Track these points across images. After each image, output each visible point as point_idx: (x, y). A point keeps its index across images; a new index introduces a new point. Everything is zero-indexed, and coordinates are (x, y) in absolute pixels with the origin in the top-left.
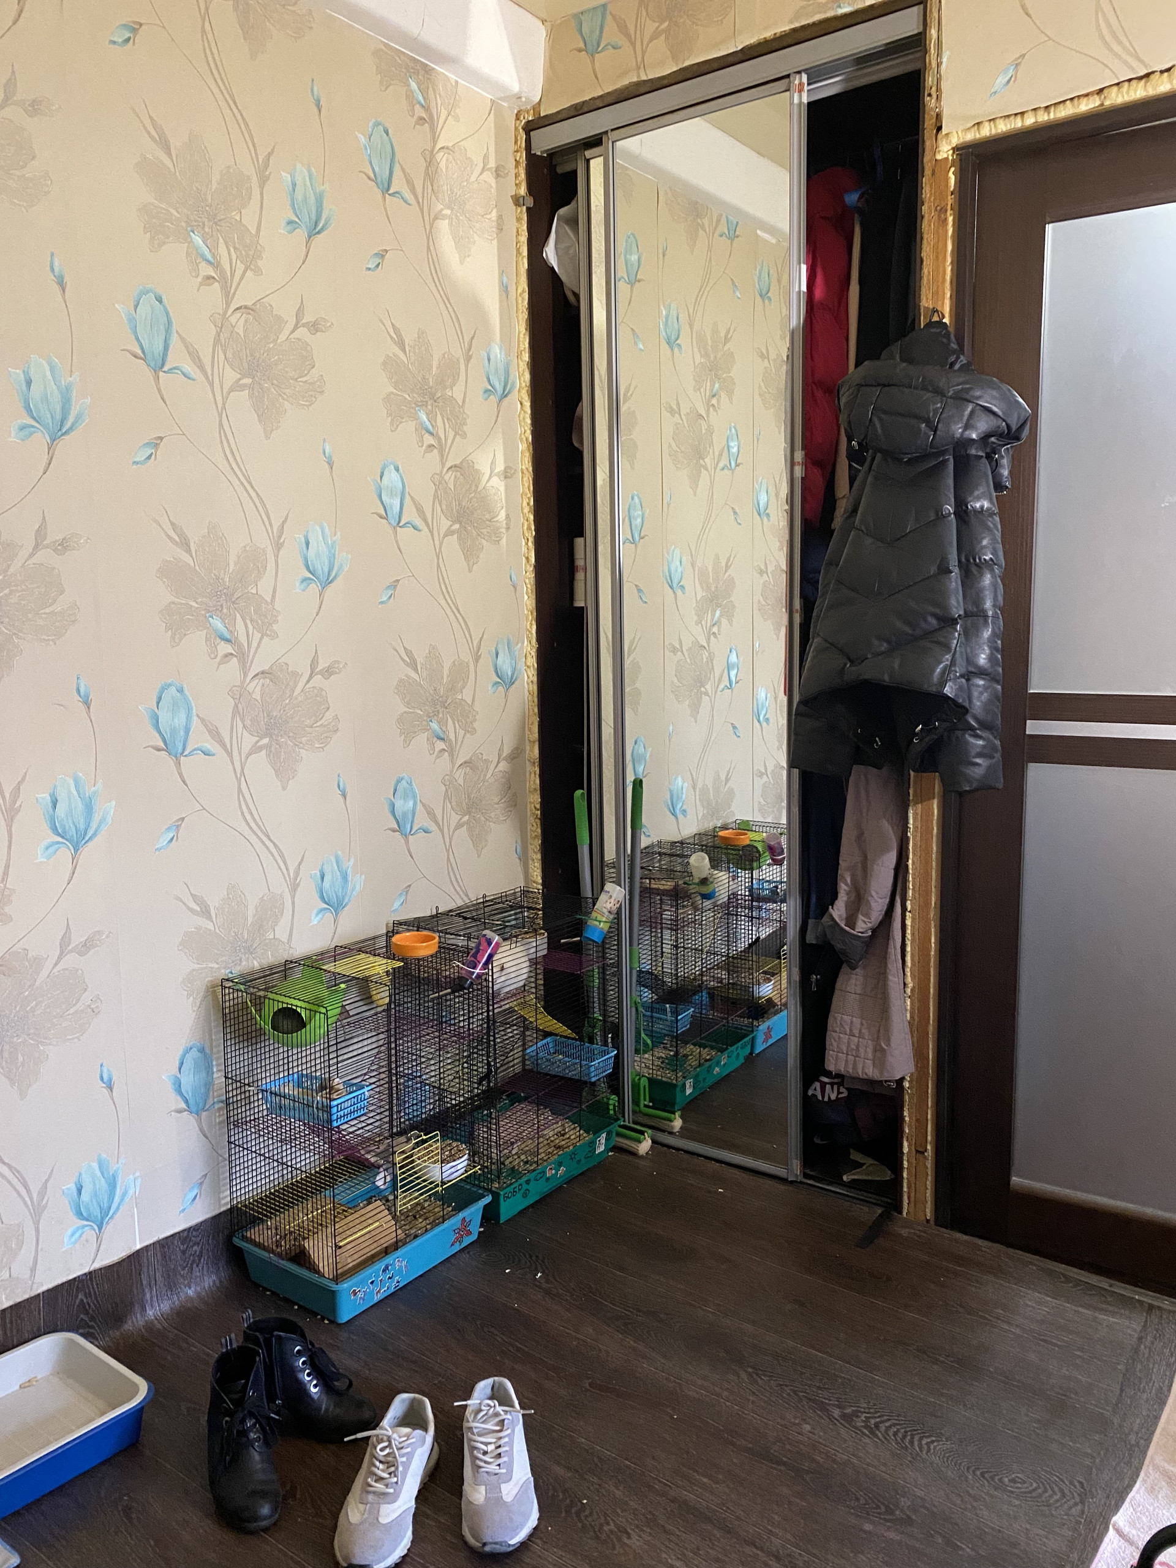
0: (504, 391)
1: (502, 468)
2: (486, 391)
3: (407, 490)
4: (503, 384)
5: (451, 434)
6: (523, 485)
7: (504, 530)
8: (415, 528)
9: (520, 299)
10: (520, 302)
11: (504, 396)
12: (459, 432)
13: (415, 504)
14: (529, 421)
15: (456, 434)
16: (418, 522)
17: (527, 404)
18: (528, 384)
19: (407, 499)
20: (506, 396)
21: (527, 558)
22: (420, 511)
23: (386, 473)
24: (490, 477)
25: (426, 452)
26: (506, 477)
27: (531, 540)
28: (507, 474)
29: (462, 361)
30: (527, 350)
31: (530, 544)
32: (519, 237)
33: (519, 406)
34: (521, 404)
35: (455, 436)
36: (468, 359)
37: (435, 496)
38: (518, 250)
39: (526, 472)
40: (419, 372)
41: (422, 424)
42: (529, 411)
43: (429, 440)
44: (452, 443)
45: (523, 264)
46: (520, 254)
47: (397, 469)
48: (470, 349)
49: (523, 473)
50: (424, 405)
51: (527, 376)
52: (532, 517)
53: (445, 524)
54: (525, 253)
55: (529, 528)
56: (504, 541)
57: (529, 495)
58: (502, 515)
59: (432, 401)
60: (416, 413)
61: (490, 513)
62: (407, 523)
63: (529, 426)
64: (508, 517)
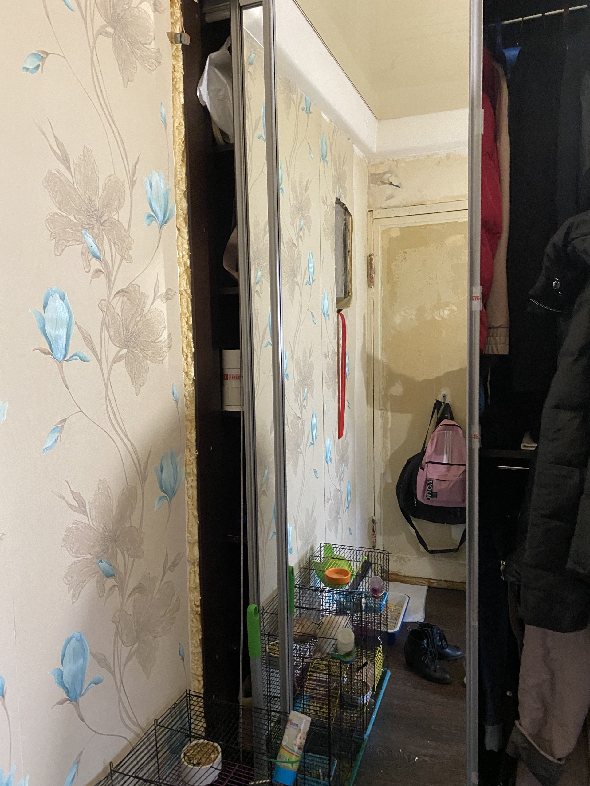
0: (164, 217)
1: (164, 291)
2: (149, 216)
3: (74, 320)
4: (163, 211)
5: (118, 258)
6: (182, 306)
7: (166, 349)
8: (83, 359)
9: (177, 132)
10: (177, 134)
11: (165, 222)
12: (125, 257)
13: (82, 334)
14: (187, 247)
15: (123, 258)
16: (86, 353)
17: (185, 231)
18: (185, 212)
19: (74, 329)
20: (166, 222)
21: (186, 373)
22: (87, 339)
23: (50, 302)
24: (154, 300)
25: (93, 277)
26: (167, 299)
27: (190, 355)
28: (168, 296)
29: (127, 185)
30: (184, 180)
31: (189, 360)
32: (176, 73)
33: (177, 232)
34: (179, 230)
35: (121, 260)
36: (133, 183)
37: (103, 323)
38: (174, 85)
39: (184, 293)
40: (85, 193)
41: (89, 248)
42: (187, 237)
43: (95, 264)
44: (119, 267)
45: (180, 98)
46: (177, 90)
47: (63, 298)
48: (134, 174)
49: (181, 294)
50: (91, 228)
51: (184, 205)
52: (191, 335)
53: (113, 350)
54: (181, 89)
55: (188, 345)
56: (166, 361)
57: (188, 315)
58: (165, 334)
59: (98, 224)
60: (83, 237)
61: (154, 334)
62: (74, 355)
63: (187, 251)
64: (169, 335)
